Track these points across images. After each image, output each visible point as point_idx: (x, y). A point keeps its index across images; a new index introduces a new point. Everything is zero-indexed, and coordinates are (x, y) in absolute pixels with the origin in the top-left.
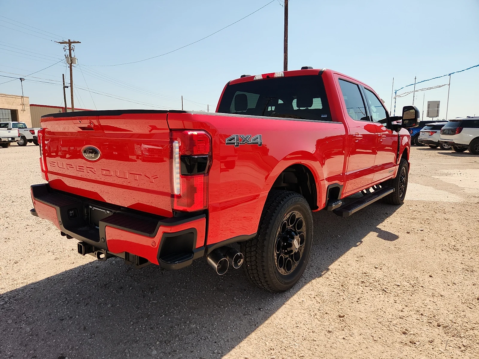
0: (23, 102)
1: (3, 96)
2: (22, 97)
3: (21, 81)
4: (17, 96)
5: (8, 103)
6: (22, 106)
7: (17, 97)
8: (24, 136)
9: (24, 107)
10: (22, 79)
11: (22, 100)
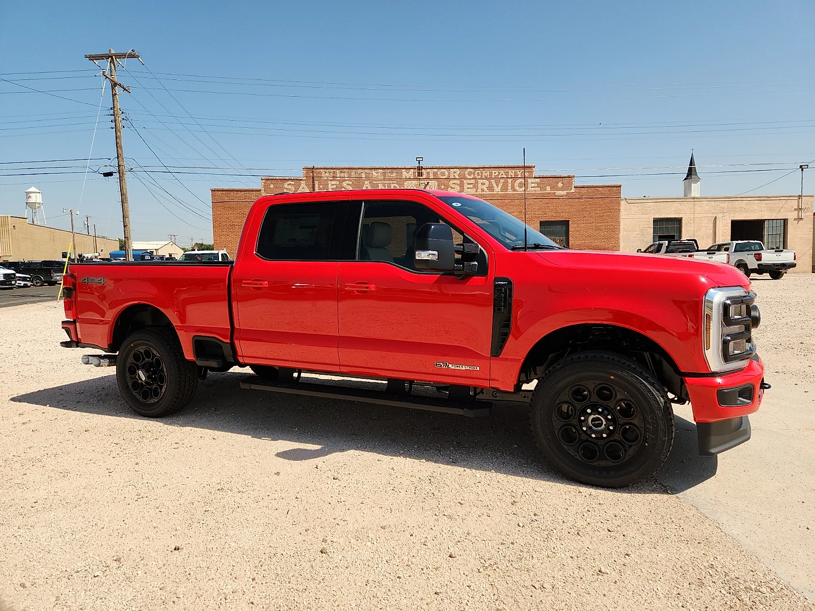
0: (800, 205)
1: (763, 199)
2: (800, 196)
3: (802, 170)
4: (790, 196)
5: (771, 210)
6: (797, 212)
7: (790, 198)
8: (746, 264)
9: (800, 213)
10: (803, 167)
11: (799, 202)
